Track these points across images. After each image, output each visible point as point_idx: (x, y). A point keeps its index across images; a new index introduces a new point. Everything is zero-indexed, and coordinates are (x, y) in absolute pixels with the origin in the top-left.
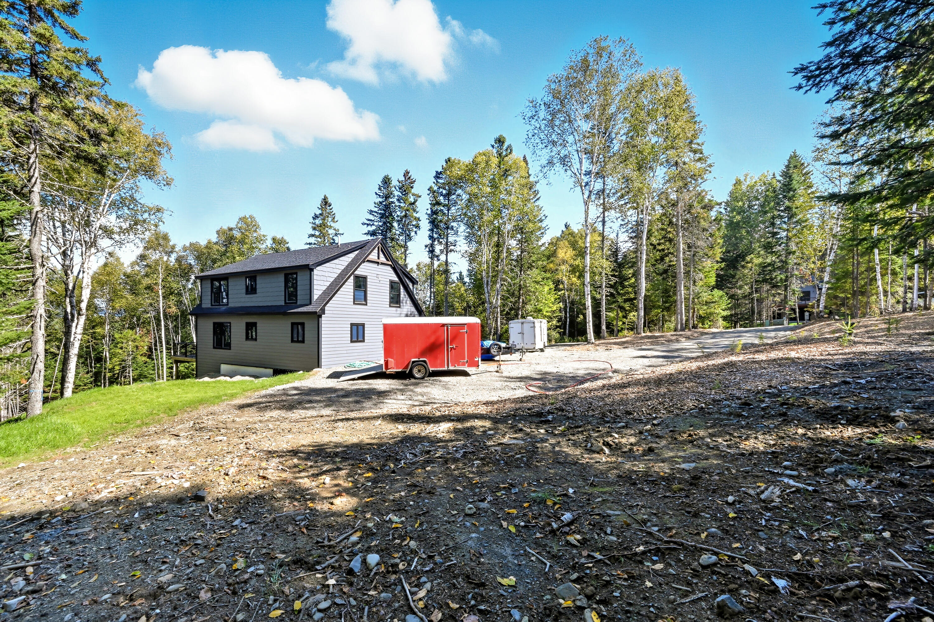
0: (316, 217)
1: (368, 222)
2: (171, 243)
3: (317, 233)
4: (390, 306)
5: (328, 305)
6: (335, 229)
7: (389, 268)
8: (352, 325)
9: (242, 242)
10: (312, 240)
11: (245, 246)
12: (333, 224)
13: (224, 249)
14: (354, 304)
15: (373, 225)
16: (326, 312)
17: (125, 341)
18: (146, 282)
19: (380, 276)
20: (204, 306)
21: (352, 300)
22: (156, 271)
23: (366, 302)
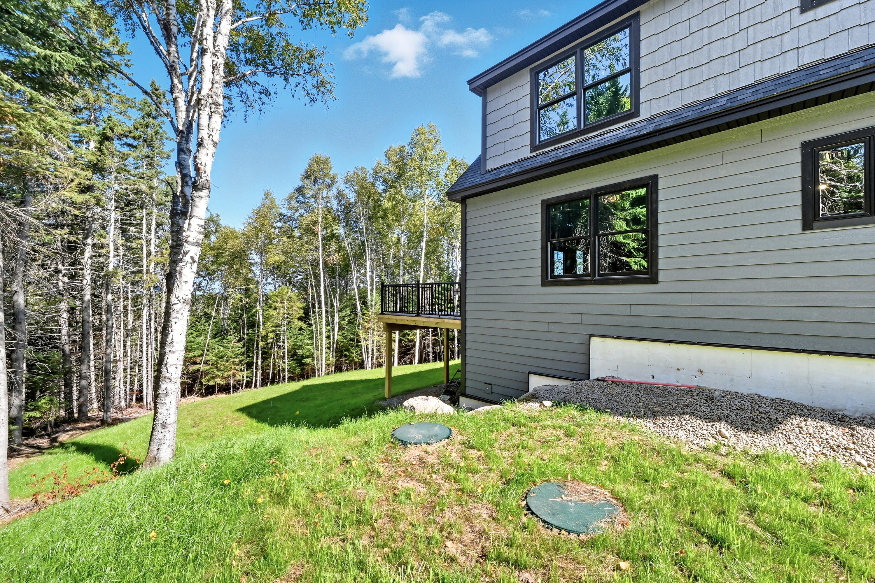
2: (332, 172)
17: (279, 300)
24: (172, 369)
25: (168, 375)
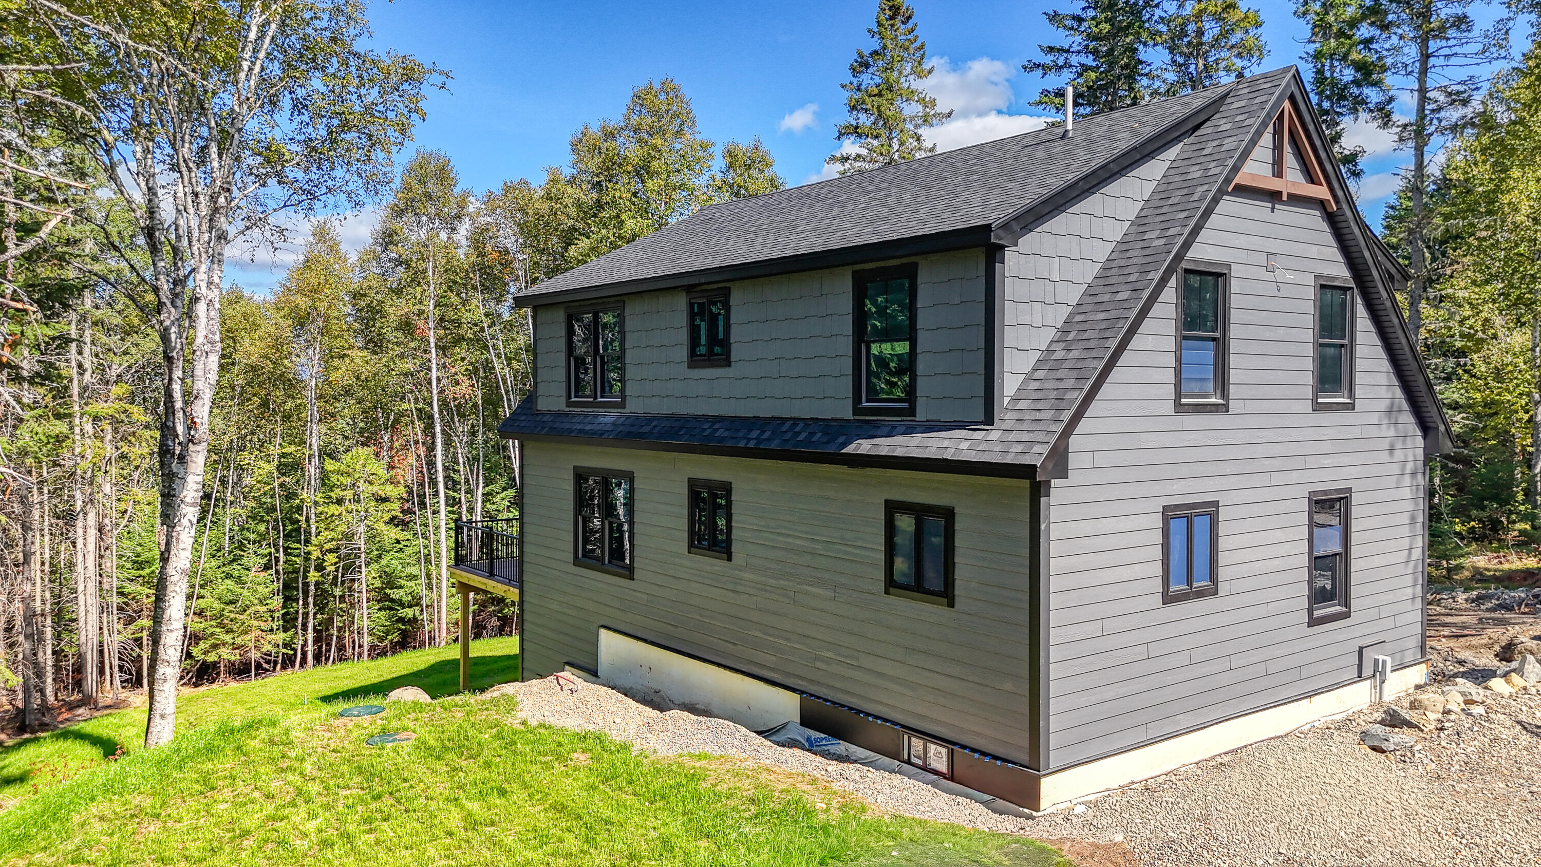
0: (860, 66)
1: (1048, 59)
2: (457, 190)
3: (865, 120)
4: (1318, 407)
5: (1083, 426)
6: (922, 101)
7: (1314, 219)
8: (1169, 513)
9: (643, 171)
10: (850, 147)
11: (650, 184)
12: (916, 84)
13: (595, 195)
14: (1180, 408)
15: (1067, 65)
16: (1074, 461)
18: (396, 309)
19: (1278, 262)
20: (543, 405)
21: (1169, 392)
22: (417, 278)
23: (1225, 394)
24: (171, 651)
25: (167, 658)
